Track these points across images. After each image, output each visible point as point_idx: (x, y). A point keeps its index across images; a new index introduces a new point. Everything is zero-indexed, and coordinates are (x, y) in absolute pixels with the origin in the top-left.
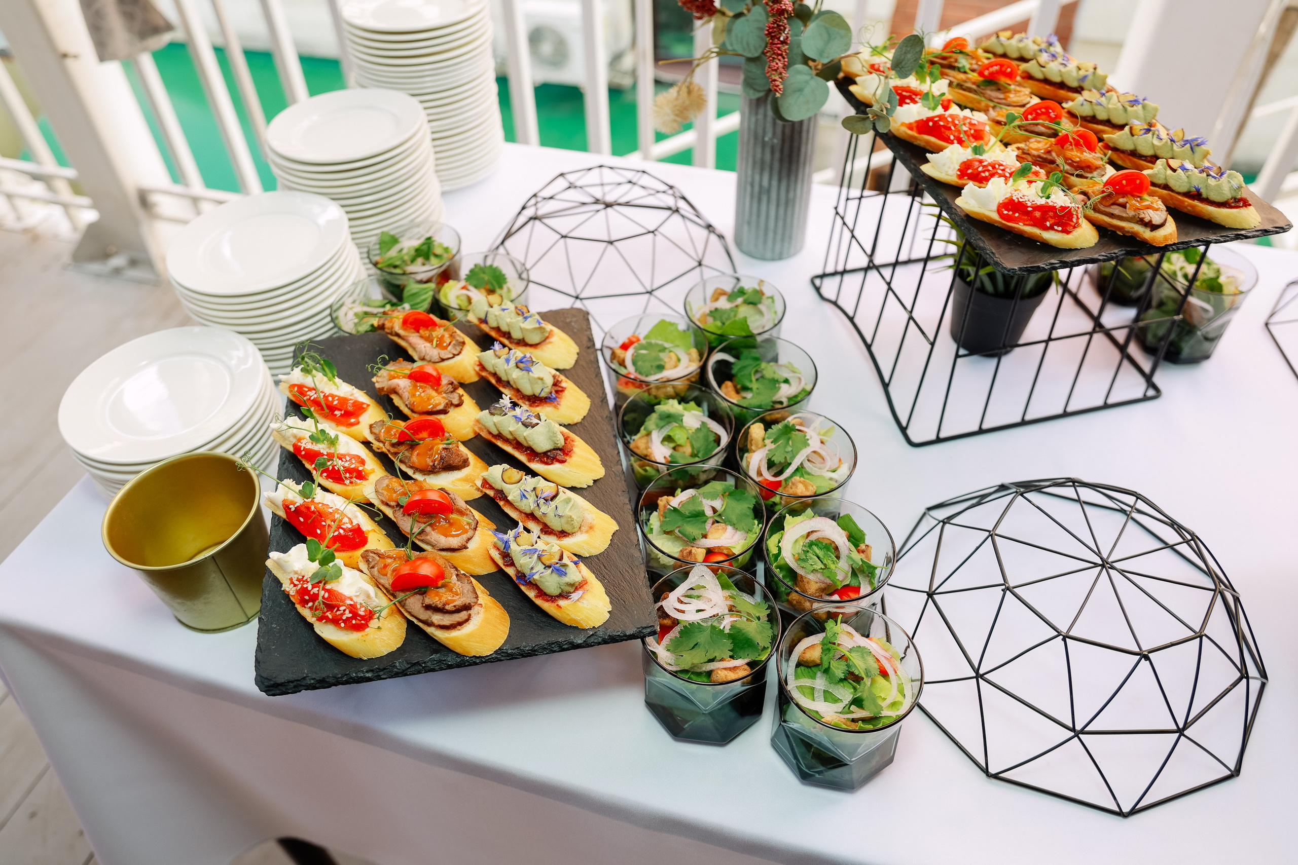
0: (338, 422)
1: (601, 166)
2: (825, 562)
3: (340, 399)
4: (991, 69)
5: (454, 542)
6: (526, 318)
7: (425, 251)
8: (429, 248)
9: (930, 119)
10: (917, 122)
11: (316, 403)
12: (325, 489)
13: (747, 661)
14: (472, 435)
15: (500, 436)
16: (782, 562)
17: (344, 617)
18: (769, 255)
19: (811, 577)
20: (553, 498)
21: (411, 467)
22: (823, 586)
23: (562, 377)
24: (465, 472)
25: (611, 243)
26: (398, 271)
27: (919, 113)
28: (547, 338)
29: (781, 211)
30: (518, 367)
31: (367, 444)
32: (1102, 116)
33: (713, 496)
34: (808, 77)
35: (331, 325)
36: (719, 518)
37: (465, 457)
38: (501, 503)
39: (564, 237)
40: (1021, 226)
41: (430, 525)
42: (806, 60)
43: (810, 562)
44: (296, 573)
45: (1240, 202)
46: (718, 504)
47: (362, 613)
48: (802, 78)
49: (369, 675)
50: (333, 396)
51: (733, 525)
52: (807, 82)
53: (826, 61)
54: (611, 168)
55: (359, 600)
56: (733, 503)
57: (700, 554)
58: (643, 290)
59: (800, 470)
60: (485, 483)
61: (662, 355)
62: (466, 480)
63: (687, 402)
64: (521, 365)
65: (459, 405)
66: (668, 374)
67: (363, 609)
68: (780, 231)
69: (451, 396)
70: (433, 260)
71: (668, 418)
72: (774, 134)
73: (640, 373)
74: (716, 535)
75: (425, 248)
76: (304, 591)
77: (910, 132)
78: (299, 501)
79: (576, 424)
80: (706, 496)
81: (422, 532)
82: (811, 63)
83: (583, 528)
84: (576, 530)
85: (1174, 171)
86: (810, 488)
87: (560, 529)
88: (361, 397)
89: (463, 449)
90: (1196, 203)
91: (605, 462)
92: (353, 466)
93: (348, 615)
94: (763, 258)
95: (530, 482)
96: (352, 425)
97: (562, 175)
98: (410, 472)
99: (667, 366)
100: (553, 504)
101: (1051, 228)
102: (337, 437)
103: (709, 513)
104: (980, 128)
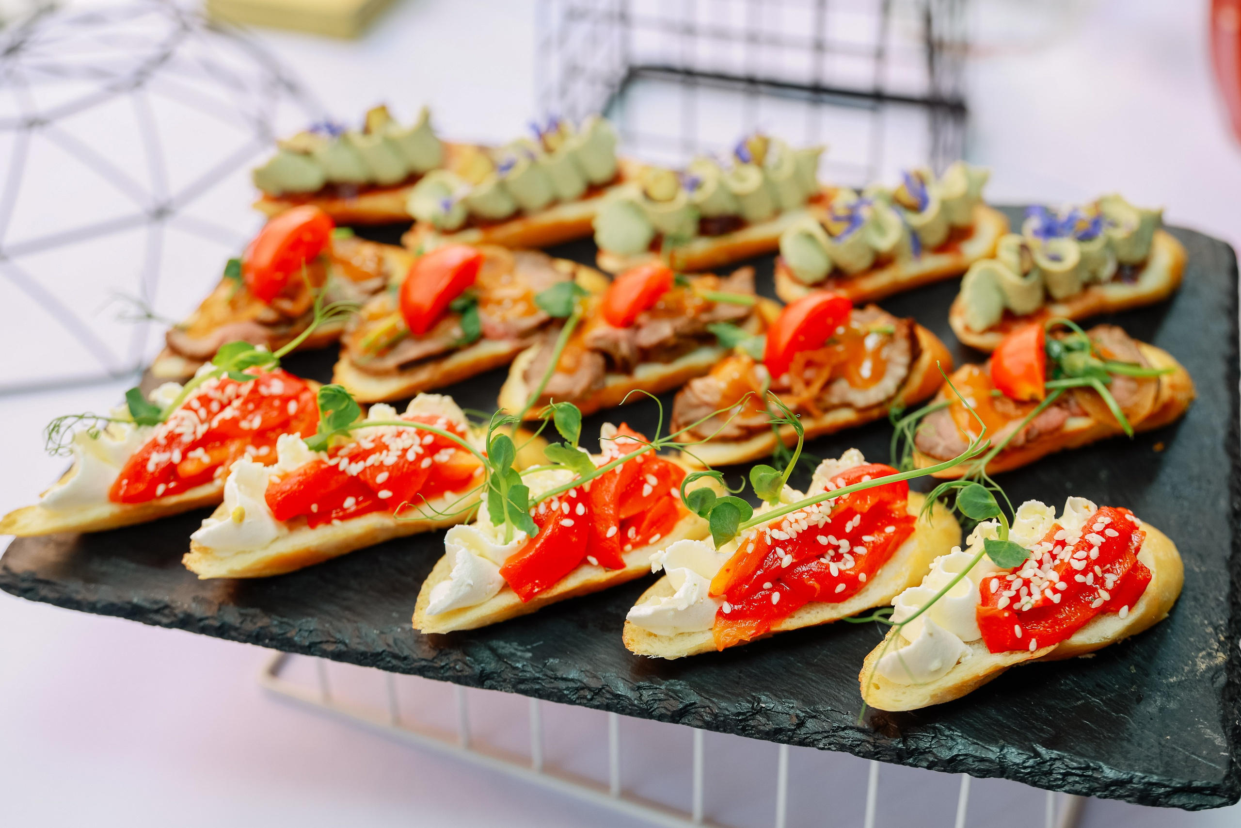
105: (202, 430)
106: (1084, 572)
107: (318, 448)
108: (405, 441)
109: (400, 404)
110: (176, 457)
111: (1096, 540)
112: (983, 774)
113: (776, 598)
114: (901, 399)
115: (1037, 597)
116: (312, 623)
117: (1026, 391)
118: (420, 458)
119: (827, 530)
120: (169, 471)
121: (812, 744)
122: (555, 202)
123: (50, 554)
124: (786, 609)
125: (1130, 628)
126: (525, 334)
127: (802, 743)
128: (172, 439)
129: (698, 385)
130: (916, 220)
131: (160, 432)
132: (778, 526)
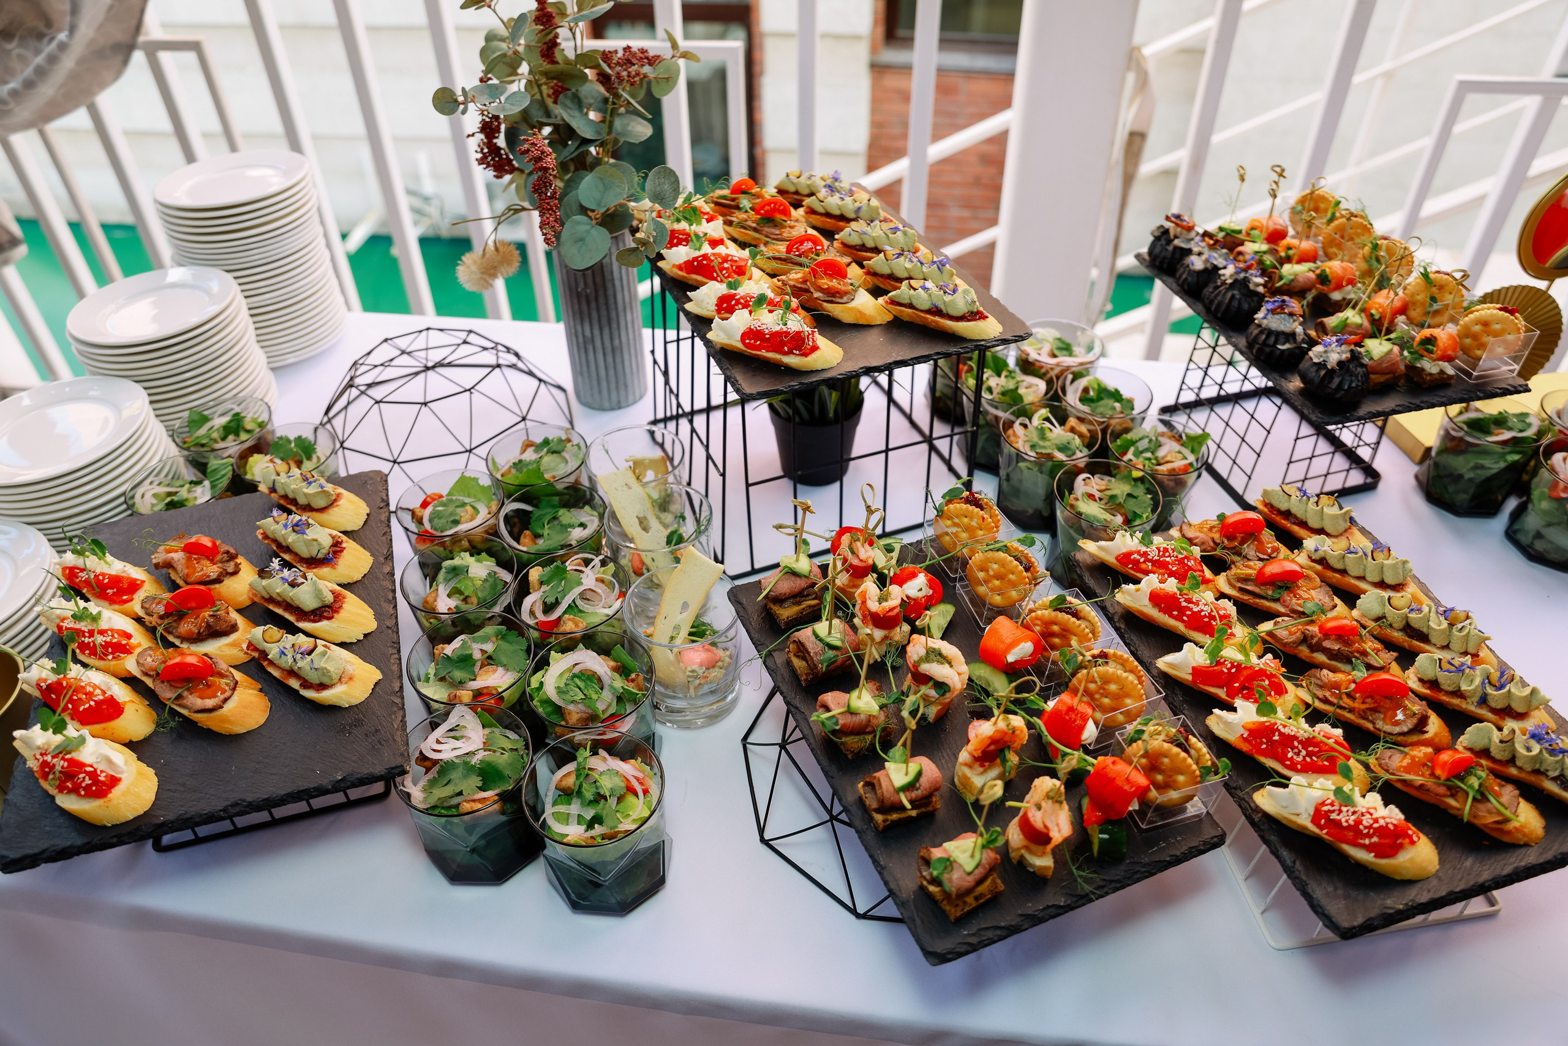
0: (112, 600)
1: (428, 329)
2: (586, 692)
3: (111, 577)
4: (767, 208)
5: (210, 703)
6: (310, 483)
7: (235, 427)
8: (238, 426)
9: (695, 259)
10: (685, 262)
11: (87, 582)
12: (85, 665)
13: (497, 791)
14: (248, 603)
15: (271, 600)
16: (545, 697)
17: (84, 785)
18: (606, 405)
19: (571, 707)
20: (310, 653)
21: (178, 637)
22: (584, 715)
23: (344, 538)
24: (233, 637)
25: (425, 404)
26: (205, 449)
27: (687, 254)
28: (335, 500)
29: (610, 359)
30: (294, 531)
31: (138, 620)
32: (870, 244)
33: (486, 639)
34: (588, 227)
35: (124, 507)
36: (490, 660)
37: (233, 622)
38: (265, 664)
39: (377, 402)
40: (764, 353)
41: (188, 689)
42: (584, 210)
43: (571, 693)
44: (39, 748)
45: (975, 316)
46: (489, 647)
47: (102, 778)
48: (583, 228)
49: (115, 840)
50: (103, 575)
51: (504, 666)
52: (588, 232)
53: (603, 210)
54: (441, 330)
55: (100, 767)
56: (504, 645)
57: (466, 695)
58: (463, 450)
59: (572, 607)
60: (250, 645)
61: (459, 510)
62: (234, 645)
63: (479, 554)
64: (297, 529)
65: (235, 573)
66: (463, 527)
67: (104, 775)
68: (613, 379)
69: (227, 565)
70: (244, 436)
71: (455, 571)
72: (586, 284)
73: (436, 529)
74: (485, 677)
75: (233, 425)
76: (45, 764)
77: (680, 273)
78: (52, 678)
79: (356, 583)
80: (475, 641)
81: (180, 697)
82: (590, 214)
83: (343, 680)
84: (335, 681)
85: (915, 289)
86: (581, 625)
87: (317, 682)
88: (136, 573)
89: (234, 616)
90: (937, 319)
91: (378, 617)
92: (115, 641)
93: (88, 781)
94: (602, 409)
95: (290, 639)
96: (126, 602)
97: (386, 340)
98: (177, 642)
99: (463, 519)
100: (309, 658)
101: (790, 352)
102: (99, 613)
103: (477, 655)
104: (743, 264)
105: (1156, 558)
106: (1366, 827)
107: (1179, 589)
108: (1206, 608)
109: (1222, 596)
110: (1142, 560)
111: (1382, 822)
112: (1272, 852)
113: (1264, 746)
114: (1394, 738)
115: (1338, 818)
116: (1134, 638)
117: (1438, 772)
118: (1205, 616)
119: (1300, 742)
120: (1137, 562)
121: (1233, 797)
122: (1362, 578)
123: (1089, 560)
124: (1267, 754)
125: (1368, 861)
126: (1294, 611)
127: (1231, 794)
128: (1145, 554)
129: (1325, 672)
130: (1490, 690)
131: (1144, 549)
132: (1285, 726)
